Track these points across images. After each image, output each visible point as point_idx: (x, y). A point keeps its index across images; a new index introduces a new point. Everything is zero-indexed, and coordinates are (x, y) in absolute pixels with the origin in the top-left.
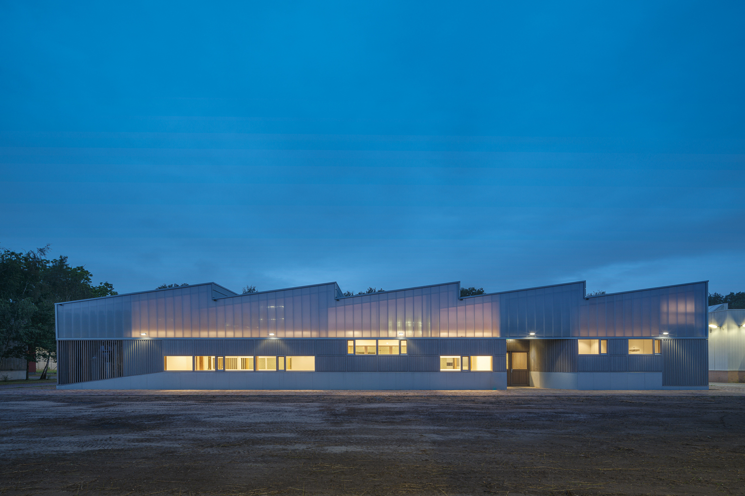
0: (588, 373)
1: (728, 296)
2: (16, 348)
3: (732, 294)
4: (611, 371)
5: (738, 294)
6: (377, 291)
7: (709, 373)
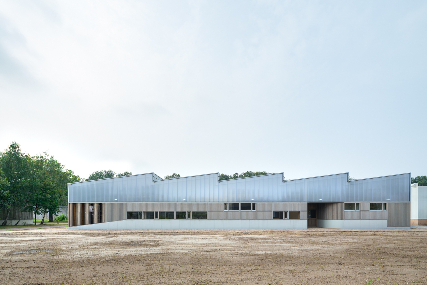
0: (350, 220)
1: (416, 178)
2: (29, 207)
3: (418, 177)
4: (361, 219)
5: (422, 177)
6: (233, 176)
7: (411, 220)
